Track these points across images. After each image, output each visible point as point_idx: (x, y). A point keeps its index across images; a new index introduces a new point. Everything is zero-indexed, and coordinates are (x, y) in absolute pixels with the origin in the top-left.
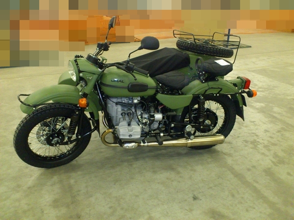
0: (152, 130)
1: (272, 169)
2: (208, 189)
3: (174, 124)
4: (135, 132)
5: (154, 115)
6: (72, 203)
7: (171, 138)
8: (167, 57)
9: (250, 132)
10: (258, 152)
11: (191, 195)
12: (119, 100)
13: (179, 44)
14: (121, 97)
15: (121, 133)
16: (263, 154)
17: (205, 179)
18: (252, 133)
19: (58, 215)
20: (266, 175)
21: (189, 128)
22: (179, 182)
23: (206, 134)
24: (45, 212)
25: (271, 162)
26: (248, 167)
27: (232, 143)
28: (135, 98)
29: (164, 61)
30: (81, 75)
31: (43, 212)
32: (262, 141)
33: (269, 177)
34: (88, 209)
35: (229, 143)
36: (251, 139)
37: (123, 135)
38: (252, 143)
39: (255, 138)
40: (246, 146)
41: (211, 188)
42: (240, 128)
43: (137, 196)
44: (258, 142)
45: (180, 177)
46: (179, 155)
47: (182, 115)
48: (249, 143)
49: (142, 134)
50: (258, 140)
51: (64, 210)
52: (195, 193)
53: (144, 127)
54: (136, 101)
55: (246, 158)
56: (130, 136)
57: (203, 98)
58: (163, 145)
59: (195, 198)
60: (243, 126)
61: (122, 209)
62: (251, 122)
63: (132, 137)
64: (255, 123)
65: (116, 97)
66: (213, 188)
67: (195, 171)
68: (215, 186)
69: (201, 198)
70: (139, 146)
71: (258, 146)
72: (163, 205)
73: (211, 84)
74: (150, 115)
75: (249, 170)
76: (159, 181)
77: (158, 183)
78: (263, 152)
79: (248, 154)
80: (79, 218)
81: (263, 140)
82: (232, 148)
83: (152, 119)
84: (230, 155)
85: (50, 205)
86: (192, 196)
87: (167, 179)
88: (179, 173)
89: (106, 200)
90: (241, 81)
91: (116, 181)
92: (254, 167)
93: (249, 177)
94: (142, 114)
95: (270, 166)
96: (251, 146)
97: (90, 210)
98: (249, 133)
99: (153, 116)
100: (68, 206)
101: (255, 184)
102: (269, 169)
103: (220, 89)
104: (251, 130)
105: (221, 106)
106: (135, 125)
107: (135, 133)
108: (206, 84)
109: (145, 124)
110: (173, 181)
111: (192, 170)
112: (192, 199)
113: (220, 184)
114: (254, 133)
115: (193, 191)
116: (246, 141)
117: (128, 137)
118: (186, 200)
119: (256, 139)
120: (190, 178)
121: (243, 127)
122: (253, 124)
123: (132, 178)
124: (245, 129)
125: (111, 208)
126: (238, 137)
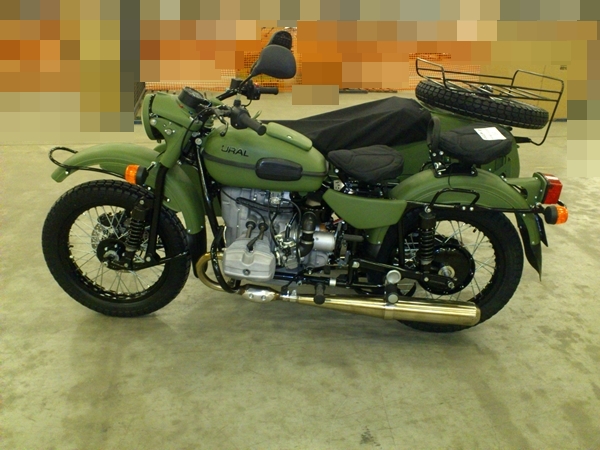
0: (310, 269)
1: (587, 407)
2: (408, 423)
3: (361, 263)
4: (258, 265)
5: (311, 235)
6: (106, 398)
7: (356, 293)
8: (382, 114)
9: (565, 309)
10: (568, 360)
11: (360, 431)
12: (245, 195)
13: (421, 91)
14: (251, 188)
15: (227, 264)
16: (578, 365)
17: (410, 401)
18: (569, 313)
19: (70, 416)
20: (564, 418)
21: (393, 277)
22: (346, 396)
23: (444, 298)
24: (47, 406)
25: (591, 388)
26: (526, 389)
27: (507, 329)
28: (276, 193)
29: (373, 122)
30: (153, 121)
31: (45, 404)
32: (588, 336)
33: (570, 425)
34: (130, 417)
35: (503, 327)
36: (562, 326)
37: (232, 268)
38: (560, 335)
39: (573, 325)
40: (540, 340)
41: (415, 422)
42: (542, 297)
43: (240, 409)
44: (577, 335)
45: (353, 385)
46: (373, 335)
47: (382, 245)
48: (553, 334)
49: (276, 273)
50: (579, 331)
51: (84, 409)
52: (372, 428)
53: (285, 258)
54: (275, 200)
55: (530, 368)
56: (247, 271)
57: (429, 210)
58: (324, 305)
59: (366, 439)
60: (551, 293)
61: (198, 430)
62: (578, 287)
63: (250, 276)
64: (586, 290)
65: (240, 187)
66: (420, 423)
67: (392, 376)
68: (426, 420)
69: (380, 441)
70: (278, 299)
71: (573, 345)
72: (288, 438)
73: (457, 181)
74: (304, 234)
75: (526, 397)
76: (302, 386)
77: (299, 390)
78: (579, 361)
79: (539, 360)
80: (106, 431)
81: (590, 332)
82: (504, 339)
83: (307, 243)
84: (493, 355)
85: (63, 394)
86: (362, 432)
87: (322, 384)
88: (354, 375)
89: (173, 405)
90: (539, 183)
91: (214, 368)
92: (541, 392)
93: (518, 415)
94: (289, 229)
95: (584, 398)
96: (554, 341)
97: (133, 420)
98: (560, 312)
99: (310, 238)
100: (94, 404)
101: (527, 434)
102: (581, 403)
103: (474, 196)
104: (569, 305)
105: (486, 239)
106: (262, 251)
107: (256, 268)
108: (443, 182)
109: (287, 252)
110: (332, 391)
111: (385, 374)
112: (360, 439)
113: (440, 418)
114: (572, 314)
115: (369, 421)
116: (546, 330)
117: (242, 275)
118: (343, 439)
119: (574, 327)
120: (376, 391)
121: (550, 296)
122: (579, 291)
123: (247, 369)
124: (555, 300)
125: (176, 423)
126: (529, 317)
